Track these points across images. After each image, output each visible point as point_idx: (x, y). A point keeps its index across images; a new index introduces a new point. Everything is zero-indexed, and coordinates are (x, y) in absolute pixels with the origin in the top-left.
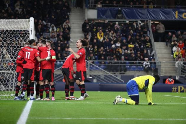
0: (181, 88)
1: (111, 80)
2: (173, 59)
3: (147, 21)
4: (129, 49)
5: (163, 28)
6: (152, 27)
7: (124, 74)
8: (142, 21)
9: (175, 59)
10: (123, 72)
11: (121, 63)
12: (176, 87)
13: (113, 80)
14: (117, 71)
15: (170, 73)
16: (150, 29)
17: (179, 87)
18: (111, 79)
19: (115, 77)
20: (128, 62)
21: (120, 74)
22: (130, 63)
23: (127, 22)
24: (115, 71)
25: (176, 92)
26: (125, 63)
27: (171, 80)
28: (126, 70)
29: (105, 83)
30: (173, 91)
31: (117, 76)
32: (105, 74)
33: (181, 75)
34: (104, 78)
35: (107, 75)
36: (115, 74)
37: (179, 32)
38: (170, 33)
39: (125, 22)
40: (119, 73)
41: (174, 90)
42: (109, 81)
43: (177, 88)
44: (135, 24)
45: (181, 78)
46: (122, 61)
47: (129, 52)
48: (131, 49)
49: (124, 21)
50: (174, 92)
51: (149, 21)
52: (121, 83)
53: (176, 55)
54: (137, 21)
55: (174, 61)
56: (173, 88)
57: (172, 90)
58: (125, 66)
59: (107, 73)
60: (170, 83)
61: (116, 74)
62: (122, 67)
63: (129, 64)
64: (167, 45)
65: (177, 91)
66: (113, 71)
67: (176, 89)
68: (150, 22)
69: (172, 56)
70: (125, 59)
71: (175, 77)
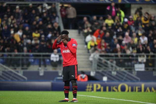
0: (97, 87)
1: (11, 77)
2: (87, 51)
3: (55, 4)
4: (34, 39)
5: (74, 13)
6: (61, 11)
7: (26, 69)
8: (49, 4)
9: (90, 51)
10: (25, 67)
11: (23, 56)
12: (91, 85)
13: (13, 77)
14: (18, 66)
15: (83, 67)
16: (59, 14)
17: (95, 85)
18: (10, 75)
19: (16, 73)
20: (31, 54)
21: (22, 69)
22: (33, 55)
23: (31, 5)
24: (15, 65)
25: (91, 91)
26: (27, 56)
27: (84, 76)
28: (29, 64)
29: (4, 80)
30: (87, 90)
31: (18, 72)
32: (4, 70)
33: (97, 70)
34: (3, 74)
35: (6, 71)
36: (15, 69)
37: (95, 17)
38: (85, 19)
39: (27, 6)
40: (20, 68)
41: (89, 88)
42: (9, 78)
43: (93, 86)
44: (40, 8)
45: (97, 74)
46: (25, 53)
47: (33, 42)
48: (36, 38)
49: (26, 4)
50: (89, 91)
51: (57, 3)
52: (22, 80)
53: (91, 46)
54: (42, 4)
55: (89, 52)
56: (87, 85)
57: (86, 88)
58: (27, 60)
59: (5, 69)
60: (83, 80)
61: (17, 70)
62: (25, 61)
63: (33, 57)
64: (79, 33)
65: (92, 89)
66: (13, 66)
67: (91, 87)
68: (58, 5)
69: (85, 46)
70: (28, 51)
71: (90, 73)
